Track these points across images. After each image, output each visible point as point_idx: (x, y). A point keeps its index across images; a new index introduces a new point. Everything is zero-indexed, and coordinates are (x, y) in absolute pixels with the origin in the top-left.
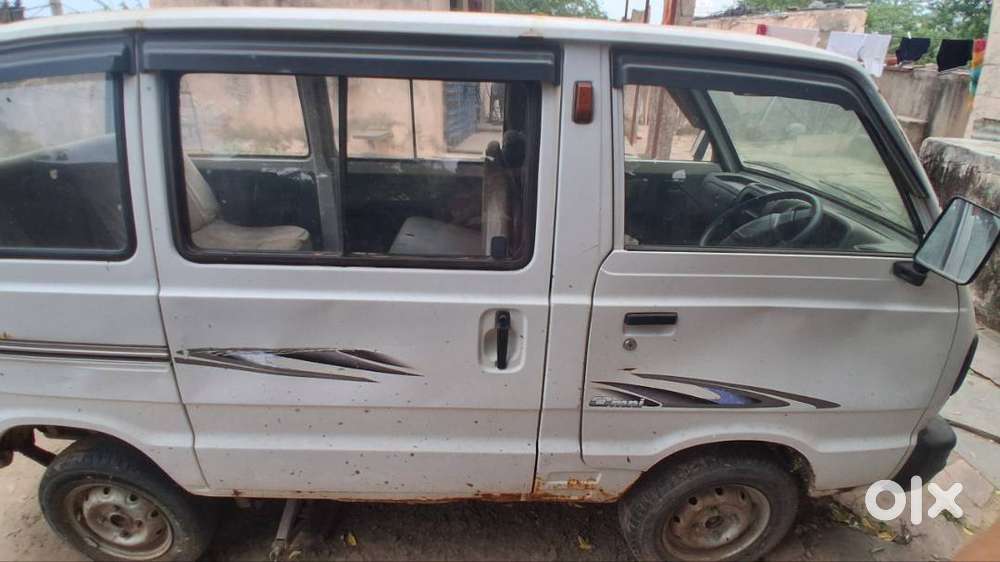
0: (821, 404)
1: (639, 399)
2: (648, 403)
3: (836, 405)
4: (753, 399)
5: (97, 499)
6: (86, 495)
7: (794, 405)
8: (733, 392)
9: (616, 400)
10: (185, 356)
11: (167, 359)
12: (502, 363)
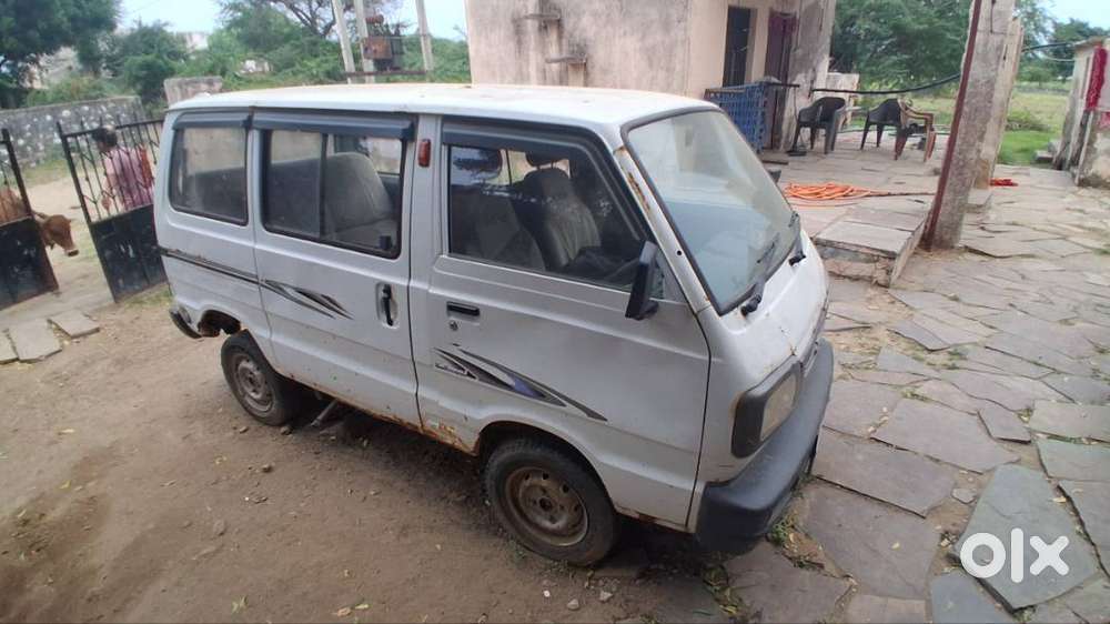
0: (591, 414)
1: (463, 370)
2: (469, 375)
3: (605, 420)
4: (538, 393)
5: (244, 364)
6: (240, 359)
7: (570, 408)
8: (525, 383)
9: (450, 367)
10: (264, 283)
11: (257, 283)
12: (390, 322)
